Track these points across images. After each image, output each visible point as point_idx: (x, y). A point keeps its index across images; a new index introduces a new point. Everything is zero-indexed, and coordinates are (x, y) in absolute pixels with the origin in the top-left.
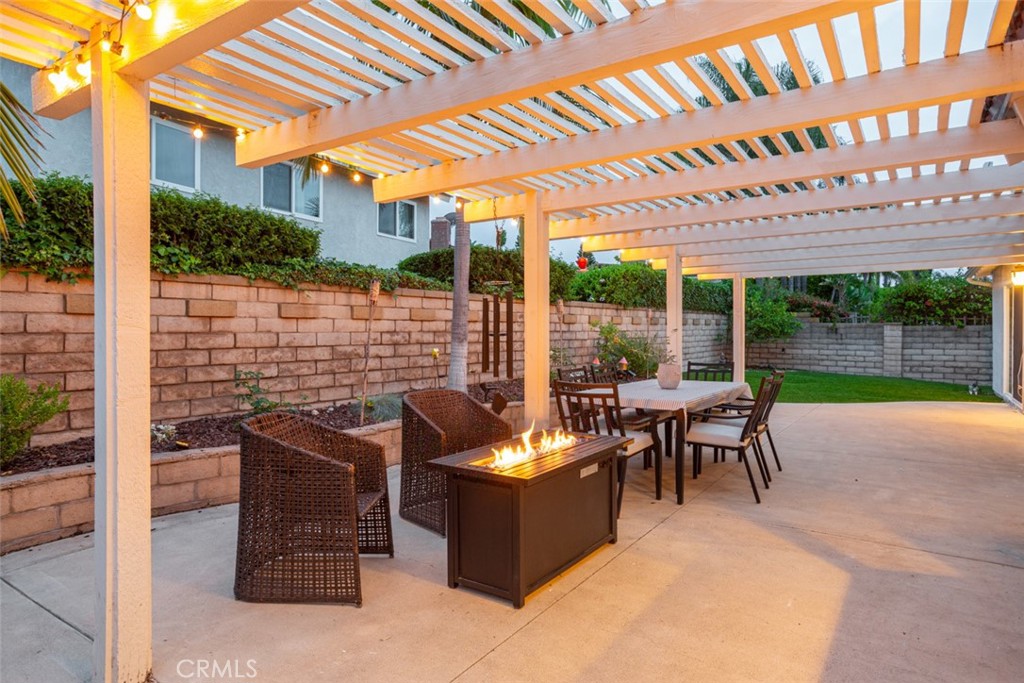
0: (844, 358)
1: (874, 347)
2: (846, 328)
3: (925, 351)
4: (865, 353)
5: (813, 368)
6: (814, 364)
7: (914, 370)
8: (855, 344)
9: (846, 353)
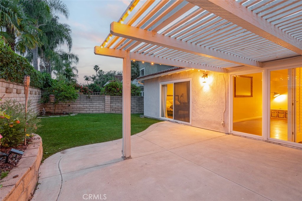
0: (92, 107)
1: (102, 103)
2: (93, 96)
3: (116, 104)
4: (99, 105)
5: (81, 112)
6: (81, 110)
7: (113, 110)
8: (96, 102)
9: (93, 105)
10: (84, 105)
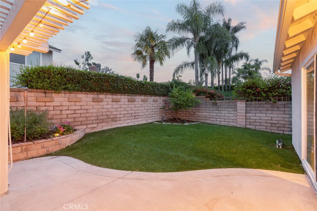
0: (219, 117)
1: (233, 112)
2: (220, 103)
3: (257, 115)
4: (229, 115)
6: (207, 120)
7: (251, 124)
8: (224, 111)
9: (220, 115)
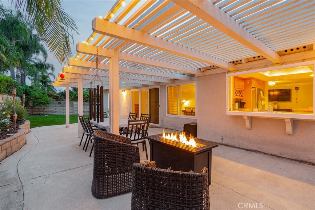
1: (71, 107)
2: (63, 102)
5: (53, 114)
6: (54, 113)
9: (63, 109)
10: (56, 109)
